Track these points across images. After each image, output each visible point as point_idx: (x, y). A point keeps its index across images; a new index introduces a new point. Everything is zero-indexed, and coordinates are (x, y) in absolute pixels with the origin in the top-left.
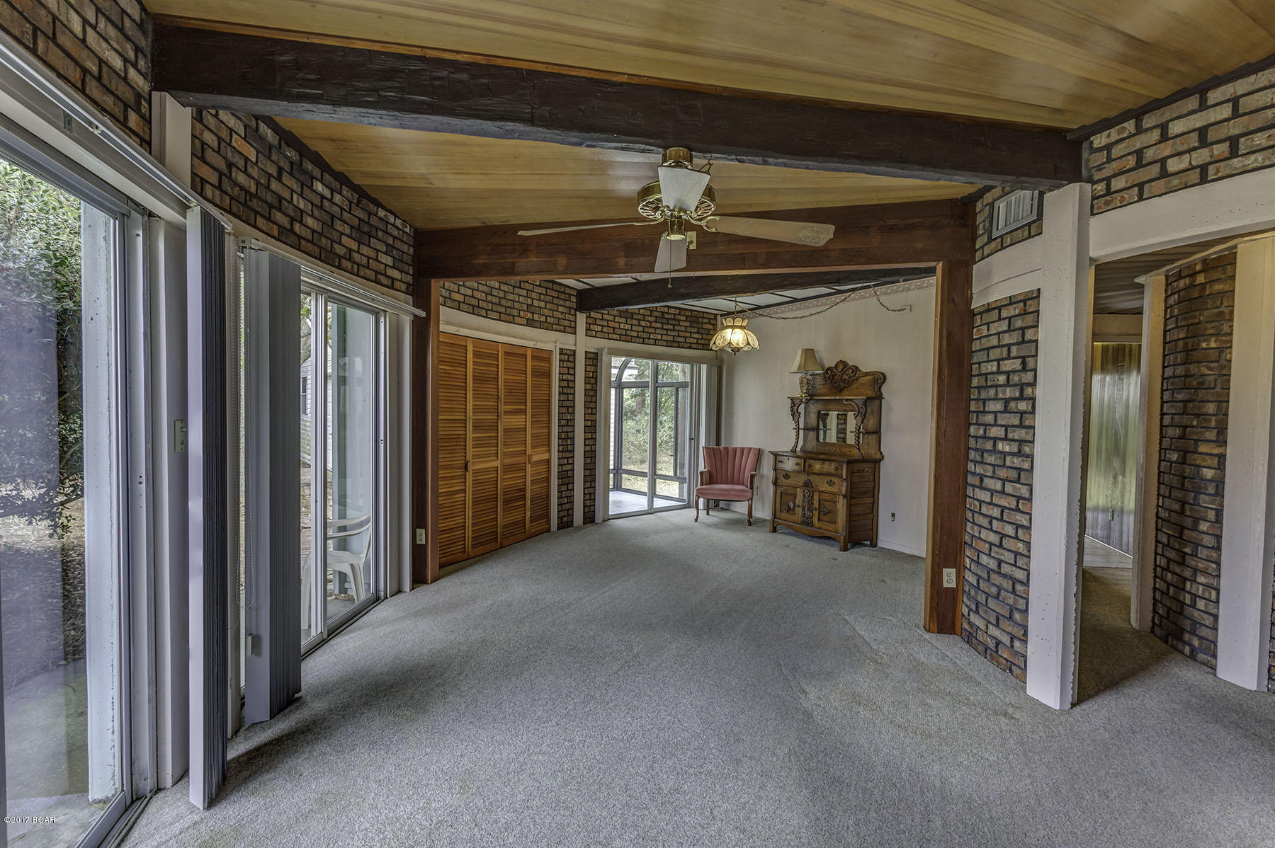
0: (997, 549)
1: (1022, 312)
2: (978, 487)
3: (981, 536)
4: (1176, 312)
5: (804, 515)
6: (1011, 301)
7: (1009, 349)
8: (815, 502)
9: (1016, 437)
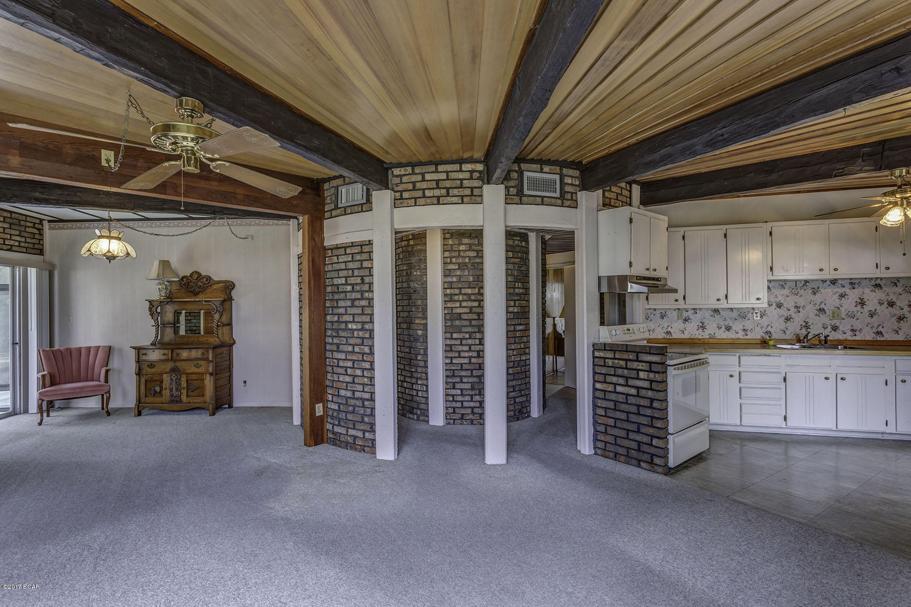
0: (351, 385)
1: (359, 252)
2: (336, 351)
3: (340, 379)
4: (401, 257)
5: (172, 395)
6: (353, 245)
7: (353, 271)
8: (182, 383)
9: (360, 320)
